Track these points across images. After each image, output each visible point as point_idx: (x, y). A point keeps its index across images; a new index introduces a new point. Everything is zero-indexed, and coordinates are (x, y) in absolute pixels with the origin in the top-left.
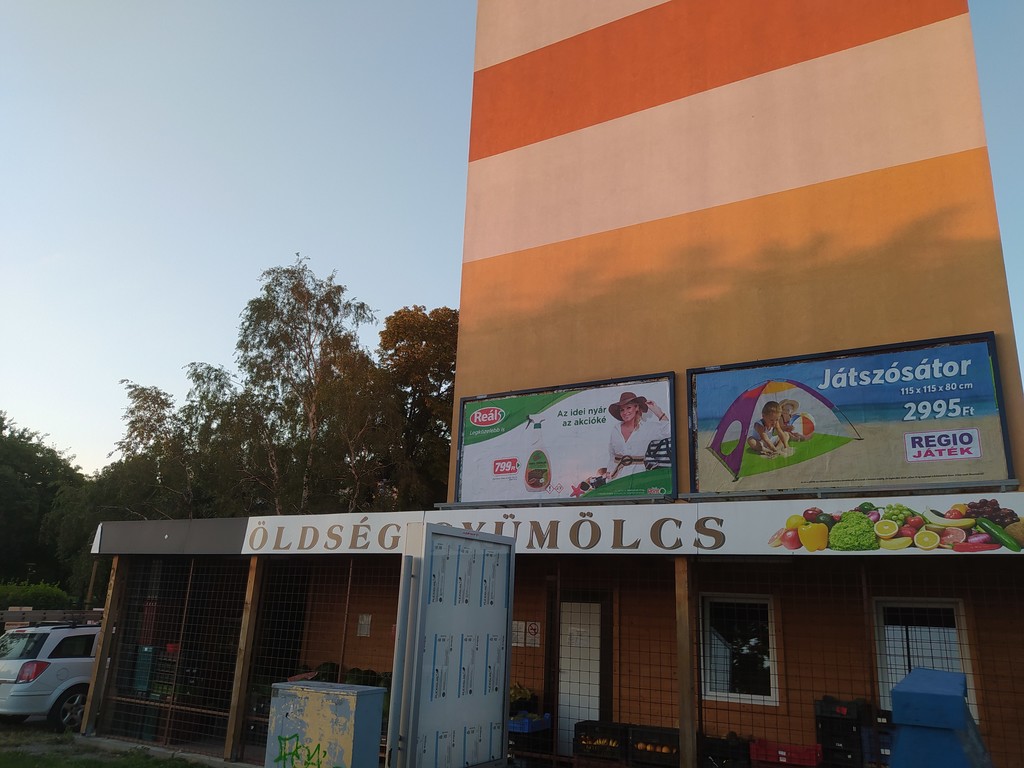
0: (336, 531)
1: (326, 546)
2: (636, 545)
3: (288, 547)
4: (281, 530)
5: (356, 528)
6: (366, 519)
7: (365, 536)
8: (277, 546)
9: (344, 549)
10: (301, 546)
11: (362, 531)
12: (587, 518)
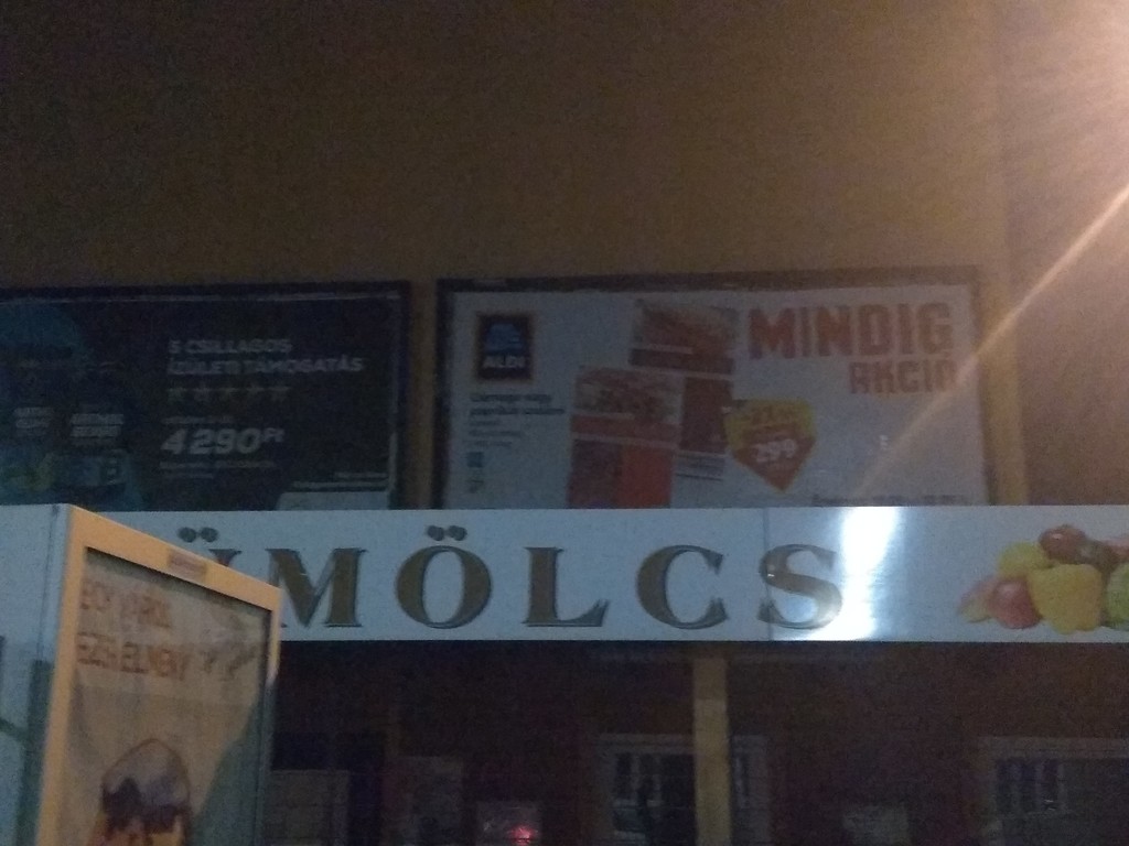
2: (596, 616)
12: (450, 541)
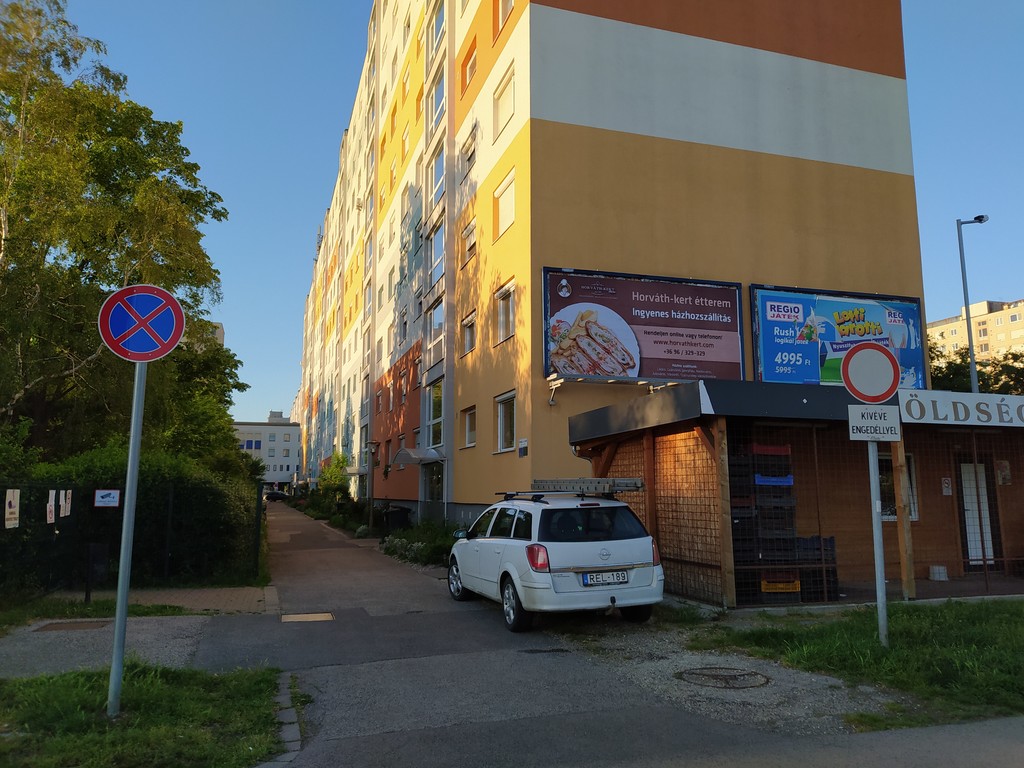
0: (983, 407)
1: (979, 419)
3: (946, 418)
4: (934, 403)
5: (999, 406)
6: (1003, 400)
7: (1007, 412)
8: (936, 417)
9: (995, 422)
10: (957, 418)
11: (1004, 409)
